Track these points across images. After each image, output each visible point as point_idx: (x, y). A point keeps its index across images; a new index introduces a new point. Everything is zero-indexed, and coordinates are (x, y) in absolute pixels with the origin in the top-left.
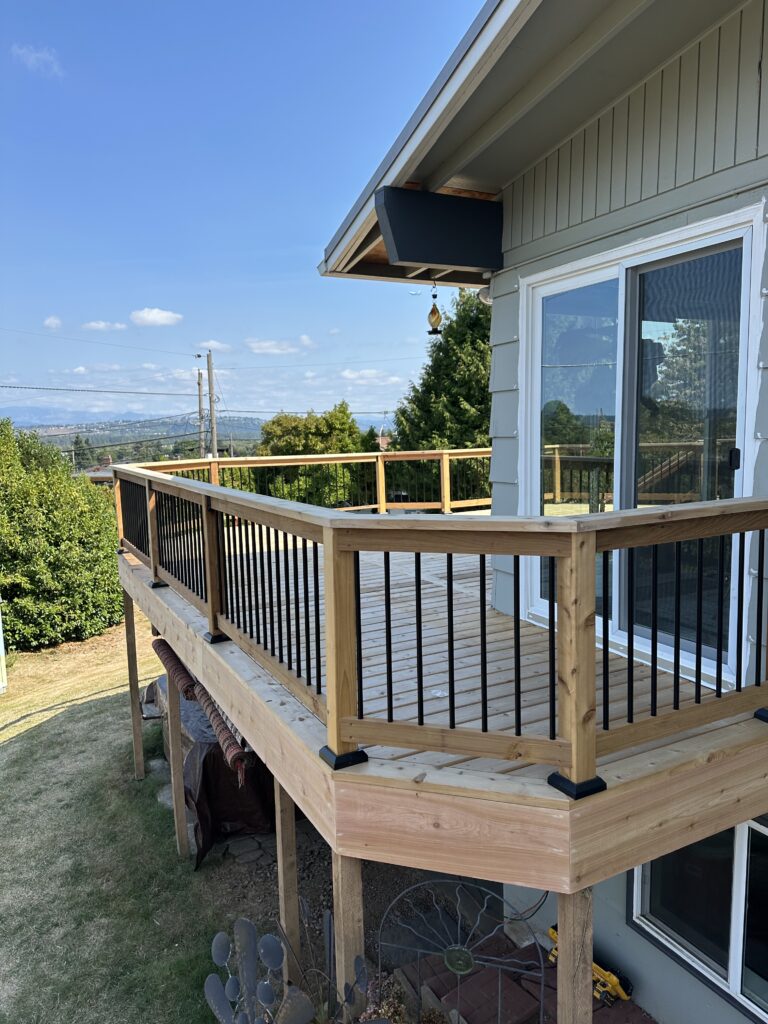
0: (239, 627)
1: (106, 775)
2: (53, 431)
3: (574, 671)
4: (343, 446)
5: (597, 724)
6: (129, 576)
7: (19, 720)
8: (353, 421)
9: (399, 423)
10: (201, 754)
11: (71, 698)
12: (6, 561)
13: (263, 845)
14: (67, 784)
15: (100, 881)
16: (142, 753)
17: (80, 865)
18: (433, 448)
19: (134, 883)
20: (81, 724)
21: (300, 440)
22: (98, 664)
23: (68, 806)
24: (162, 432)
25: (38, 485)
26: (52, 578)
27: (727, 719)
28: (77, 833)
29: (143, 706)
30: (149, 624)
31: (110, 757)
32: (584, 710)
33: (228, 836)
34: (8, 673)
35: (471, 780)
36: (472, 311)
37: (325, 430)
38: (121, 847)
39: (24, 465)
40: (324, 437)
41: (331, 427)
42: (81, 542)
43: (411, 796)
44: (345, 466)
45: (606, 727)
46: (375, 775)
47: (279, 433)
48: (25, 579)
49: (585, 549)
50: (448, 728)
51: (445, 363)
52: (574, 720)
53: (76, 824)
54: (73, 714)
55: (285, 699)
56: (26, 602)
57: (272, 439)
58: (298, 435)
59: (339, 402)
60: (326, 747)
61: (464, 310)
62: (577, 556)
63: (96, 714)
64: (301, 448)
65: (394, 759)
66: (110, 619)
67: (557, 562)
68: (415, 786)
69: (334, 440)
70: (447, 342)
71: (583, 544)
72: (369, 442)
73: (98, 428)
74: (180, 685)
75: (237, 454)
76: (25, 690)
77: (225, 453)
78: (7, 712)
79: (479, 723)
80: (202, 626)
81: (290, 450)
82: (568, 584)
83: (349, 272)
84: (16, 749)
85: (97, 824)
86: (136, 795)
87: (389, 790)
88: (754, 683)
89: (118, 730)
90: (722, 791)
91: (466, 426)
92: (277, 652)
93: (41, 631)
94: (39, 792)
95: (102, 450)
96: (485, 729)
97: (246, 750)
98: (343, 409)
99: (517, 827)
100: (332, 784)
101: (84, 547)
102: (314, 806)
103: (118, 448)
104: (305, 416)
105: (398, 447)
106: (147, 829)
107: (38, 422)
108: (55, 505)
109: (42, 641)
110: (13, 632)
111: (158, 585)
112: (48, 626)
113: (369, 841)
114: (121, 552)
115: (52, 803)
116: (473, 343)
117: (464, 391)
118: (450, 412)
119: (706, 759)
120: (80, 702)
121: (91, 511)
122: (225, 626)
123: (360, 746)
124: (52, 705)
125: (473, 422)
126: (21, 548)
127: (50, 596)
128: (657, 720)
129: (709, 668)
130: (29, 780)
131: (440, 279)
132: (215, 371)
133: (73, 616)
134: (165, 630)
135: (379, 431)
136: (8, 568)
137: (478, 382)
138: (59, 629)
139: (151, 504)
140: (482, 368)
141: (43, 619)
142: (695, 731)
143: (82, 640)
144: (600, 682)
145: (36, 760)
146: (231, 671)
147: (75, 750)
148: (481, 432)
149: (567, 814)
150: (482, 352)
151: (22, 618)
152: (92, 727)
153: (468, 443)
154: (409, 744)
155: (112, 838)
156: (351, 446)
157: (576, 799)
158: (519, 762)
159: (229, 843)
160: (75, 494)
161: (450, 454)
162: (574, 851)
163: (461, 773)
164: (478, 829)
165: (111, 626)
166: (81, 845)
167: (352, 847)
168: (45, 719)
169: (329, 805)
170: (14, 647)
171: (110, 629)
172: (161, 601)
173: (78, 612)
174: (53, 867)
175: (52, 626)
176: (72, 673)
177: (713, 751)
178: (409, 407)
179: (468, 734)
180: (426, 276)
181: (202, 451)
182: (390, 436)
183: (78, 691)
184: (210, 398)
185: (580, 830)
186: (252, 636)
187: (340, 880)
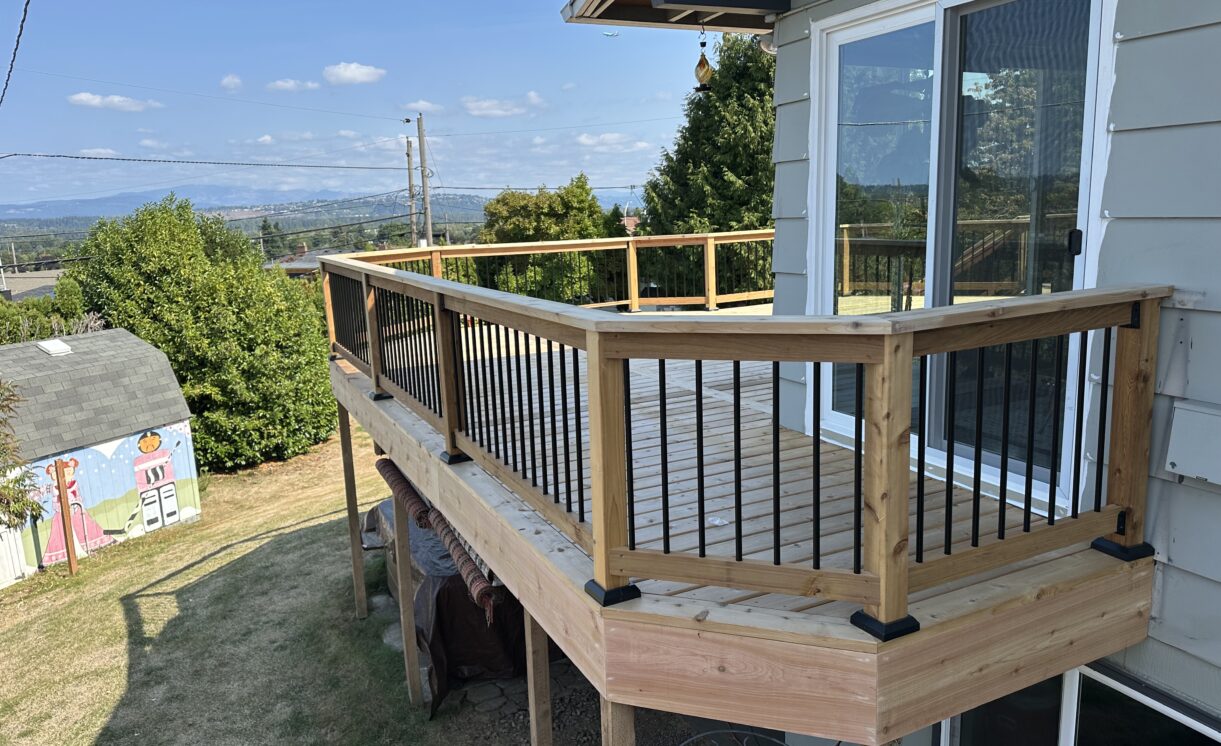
0: (482, 445)
1: (323, 613)
2: (237, 214)
3: (884, 496)
4: (582, 229)
5: (910, 555)
6: (345, 387)
7: (218, 552)
8: (594, 198)
9: (649, 200)
10: (434, 590)
11: (276, 527)
12: (192, 368)
13: (506, 692)
14: (279, 624)
15: (323, 731)
16: (363, 588)
17: (300, 713)
18: (690, 230)
19: (362, 733)
20: (290, 556)
21: (530, 223)
22: (304, 488)
23: (282, 648)
24: (364, 214)
25: (226, 279)
26: (247, 388)
27: (1061, 550)
28: (296, 677)
29: (363, 535)
30: (370, 441)
31: (327, 593)
32: (896, 540)
33: (465, 681)
34: (201, 498)
35: (763, 619)
36: (739, 59)
37: (560, 210)
38: (346, 693)
39: (208, 256)
40: (559, 218)
41: (567, 206)
42: (278, 346)
43: (691, 636)
44: (585, 253)
45: (919, 559)
46: (650, 612)
47: (505, 213)
48: (216, 389)
49: (900, 354)
50: (734, 560)
51: (705, 124)
52: (883, 552)
53: (292, 668)
54: (281, 544)
55: (540, 527)
56: (218, 417)
57: (497, 221)
58: (528, 215)
59: (577, 175)
60: (593, 581)
61: (729, 57)
62: (891, 363)
63: (307, 544)
64: (531, 232)
65: (670, 595)
66: (315, 435)
67: (866, 368)
68: (697, 624)
69: (571, 221)
70: (708, 97)
71: (897, 348)
72: (613, 224)
73: (288, 209)
74: (412, 511)
75: (454, 241)
76: (221, 517)
77: (442, 238)
78: (204, 543)
79: (770, 555)
80: (437, 444)
81: (518, 235)
82: (879, 395)
83: (598, 17)
84: (218, 584)
85: (317, 668)
86: (358, 635)
87: (665, 629)
88: (1093, 508)
89: (334, 562)
90: (1053, 632)
91: (730, 202)
92: (529, 474)
93: (236, 450)
94: (249, 632)
95: (294, 236)
96: (777, 561)
97: (494, 584)
98: (581, 183)
99: (816, 672)
100: (601, 622)
101: (283, 352)
102: (579, 646)
103: (313, 234)
104: (536, 192)
105: (648, 228)
106: (373, 674)
107: (219, 203)
108: (246, 303)
109: (238, 461)
110: (205, 451)
111: (380, 397)
112: (245, 444)
113: (645, 686)
114: (333, 359)
115: (264, 645)
116: (740, 98)
117: (728, 159)
118: (711, 185)
119: (1035, 595)
120: (287, 531)
121: (288, 309)
122: (465, 444)
123: (631, 579)
124: (255, 534)
125: (739, 196)
126: (210, 354)
127: (245, 409)
128: (979, 551)
129: (1040, 493)
130: (236, 619)
131: (708, 24)
132: (427, 139)
133: (273, 432)
134: (391, 449)
135: (624, 210)
136: (195, 377)
137: (746, 146)
138: (257, 448)
139: (370, 302)
140: (751, 129)
141: (238, 435)
142: (1021, 563)
143: (284, 460)
144: (914, 507)
145: (242, 597)
146: (475, 495)
147: (286, 584)
148: (748, 210)
149: (875, 657)
150: (750, 109)
151: (213, 434)
152: (303, 560)
153: (734, 224)
154: (688, 577)
155: (335, 683)
156: (592, 229)
157: (886, 639)
158: (819, 597)
159: (467, 689)
160: (269, 289)
161: (716, 238)
162: (881, 699)
163: (749, 611)
164: (770, 674)
165: (317, 443)
166: (300, 692)
167: (625, 693)
168: (250, 550)
169: (597, 645)
170: (207, 468)
171: (316, 447)
172: (386, 416)
173: (279, 427)
174: (270, 716)
175: (250, 444)
176: (275, 497)
177: (1044, 586)
178: (661, 179)
179: (758, 567)
180: (693, 20)
181: (414, 236)
182: (640, 216)
183: (283, 518)
184: (422, 172)
185: (888, 676)
186: (498, 456)
187: (610, 729)
